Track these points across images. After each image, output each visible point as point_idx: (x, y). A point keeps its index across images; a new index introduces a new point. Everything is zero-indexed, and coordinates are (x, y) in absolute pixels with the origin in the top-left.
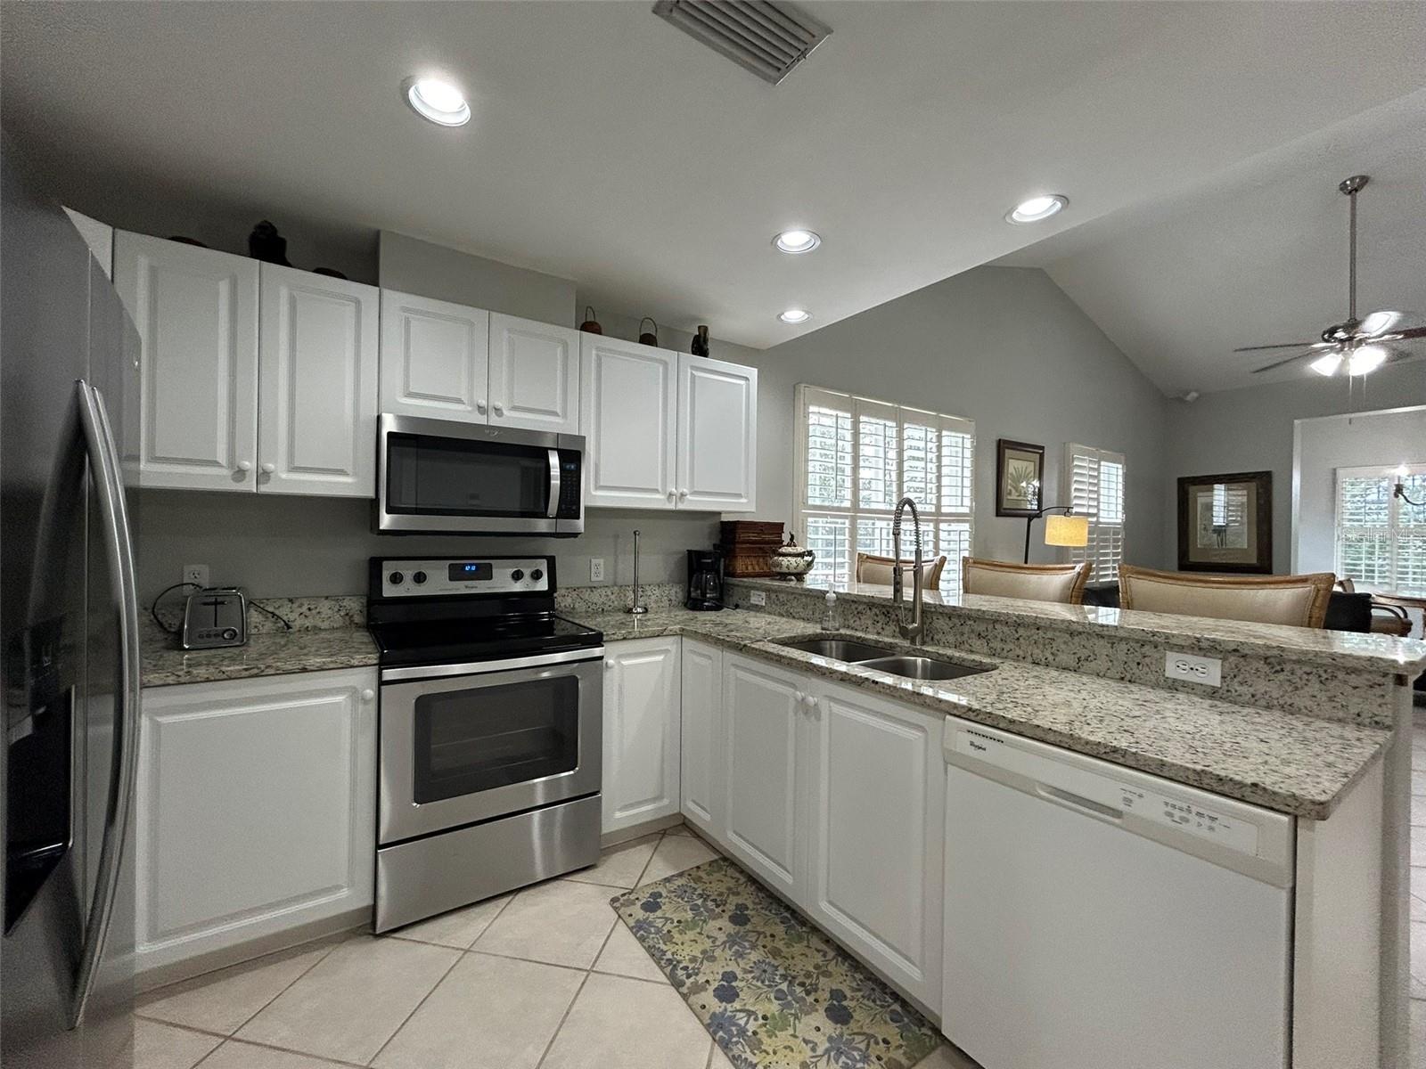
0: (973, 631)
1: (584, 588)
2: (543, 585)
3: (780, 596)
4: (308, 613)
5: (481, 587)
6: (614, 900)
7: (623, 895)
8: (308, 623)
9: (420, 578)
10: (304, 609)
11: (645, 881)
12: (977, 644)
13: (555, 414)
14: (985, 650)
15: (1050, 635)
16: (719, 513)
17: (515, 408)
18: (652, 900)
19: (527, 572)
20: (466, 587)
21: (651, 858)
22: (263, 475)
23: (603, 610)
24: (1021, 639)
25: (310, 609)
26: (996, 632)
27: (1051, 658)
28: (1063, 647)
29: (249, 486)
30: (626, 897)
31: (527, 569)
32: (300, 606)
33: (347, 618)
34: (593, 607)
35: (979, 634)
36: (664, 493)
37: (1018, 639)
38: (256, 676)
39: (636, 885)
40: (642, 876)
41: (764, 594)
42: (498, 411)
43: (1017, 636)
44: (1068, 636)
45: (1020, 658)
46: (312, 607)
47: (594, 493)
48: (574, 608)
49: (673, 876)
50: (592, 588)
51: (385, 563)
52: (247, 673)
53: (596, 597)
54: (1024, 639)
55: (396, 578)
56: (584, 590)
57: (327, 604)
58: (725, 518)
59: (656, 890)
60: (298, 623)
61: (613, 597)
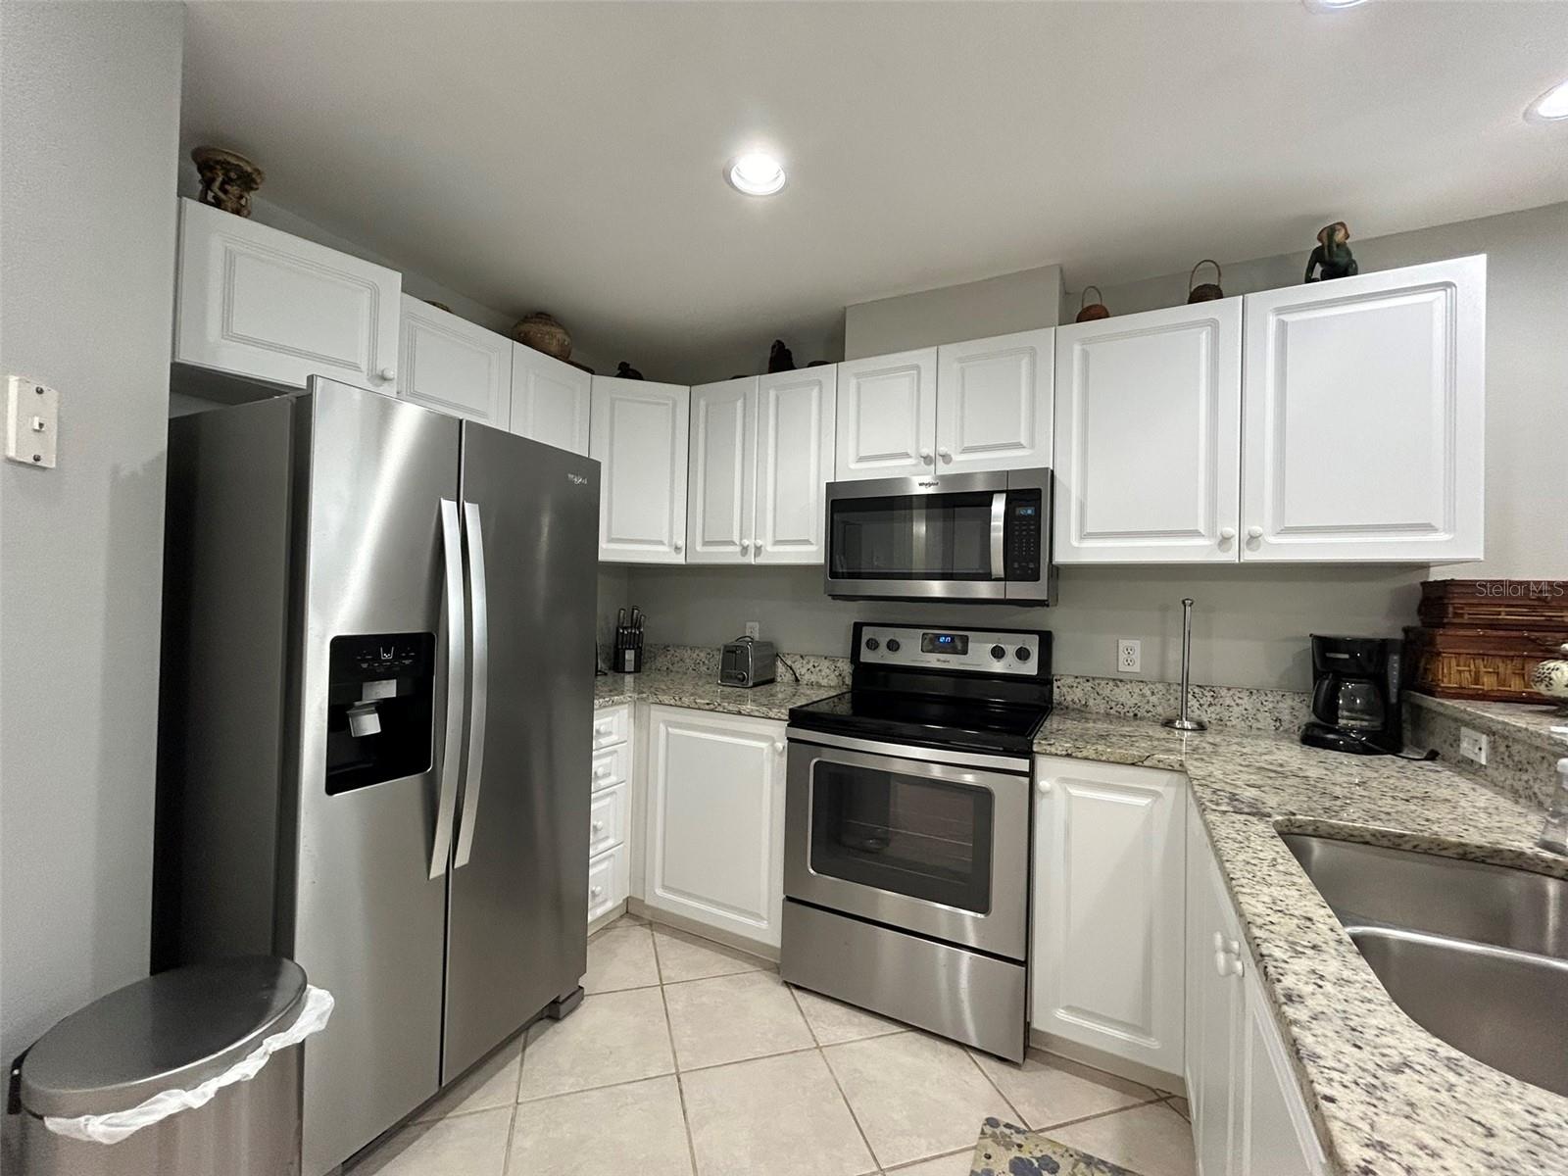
1: (1103, 679)
2: (1031, 668)
3: (1516, 748)
4: (813, 669)
5: (953, 662)
6: (991, 1122)
7: (1008, 1126)
8: (813, 678)
9: (893, 646)
10: (810, 666)
11: (1058, 1136)
13: (1018, 446)
16: (1424, 566)
17: (966, 450)
18: (1036, 1164)
19: (1011, 650)
20: (938, 660)
21: (1104, 1114)
22: (758, 550)
23: (1136, 715)
25: (814, 667)
29: (751, 560)
30: (1007, 1131)
31: (1011, 646)
32: (808, 663)
33: (840, 678)
34: (1119, 708)
36: (1213, 534)
38: (712, 710)
39: (1042, 1131)
40: (1060, 1126)
41: (1484, 739)
42: (946, 458)
46: (816, 665)
47: (1075, 543)
48: (1086, 705)
49: (1104, 1163)
50: (1117, 681)
51: (864, 628)
52: (707, 707)
53: (1122, 694)
55: (873, 645)
56: (1103, 683)
57: (827, 663)
58: (1436, 575)
59: (1056, 1158)
60: (807, 677)
61: (1154, 699)
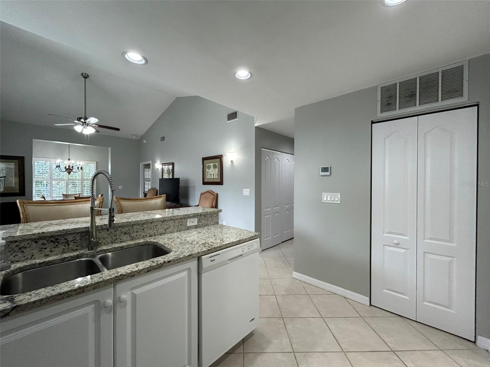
0: (122, 232)
12: (124, 237)
14: (129, 238)
15: (155, 224)
24: (145, 229)
26: (133, 230)
27: (156, 232)
28: (160, 227)
35: (125, 233)
37: (143, 229)
43: (143, 228)
44: (162, 223)
45: (145, 236)
54: (146, 228)
